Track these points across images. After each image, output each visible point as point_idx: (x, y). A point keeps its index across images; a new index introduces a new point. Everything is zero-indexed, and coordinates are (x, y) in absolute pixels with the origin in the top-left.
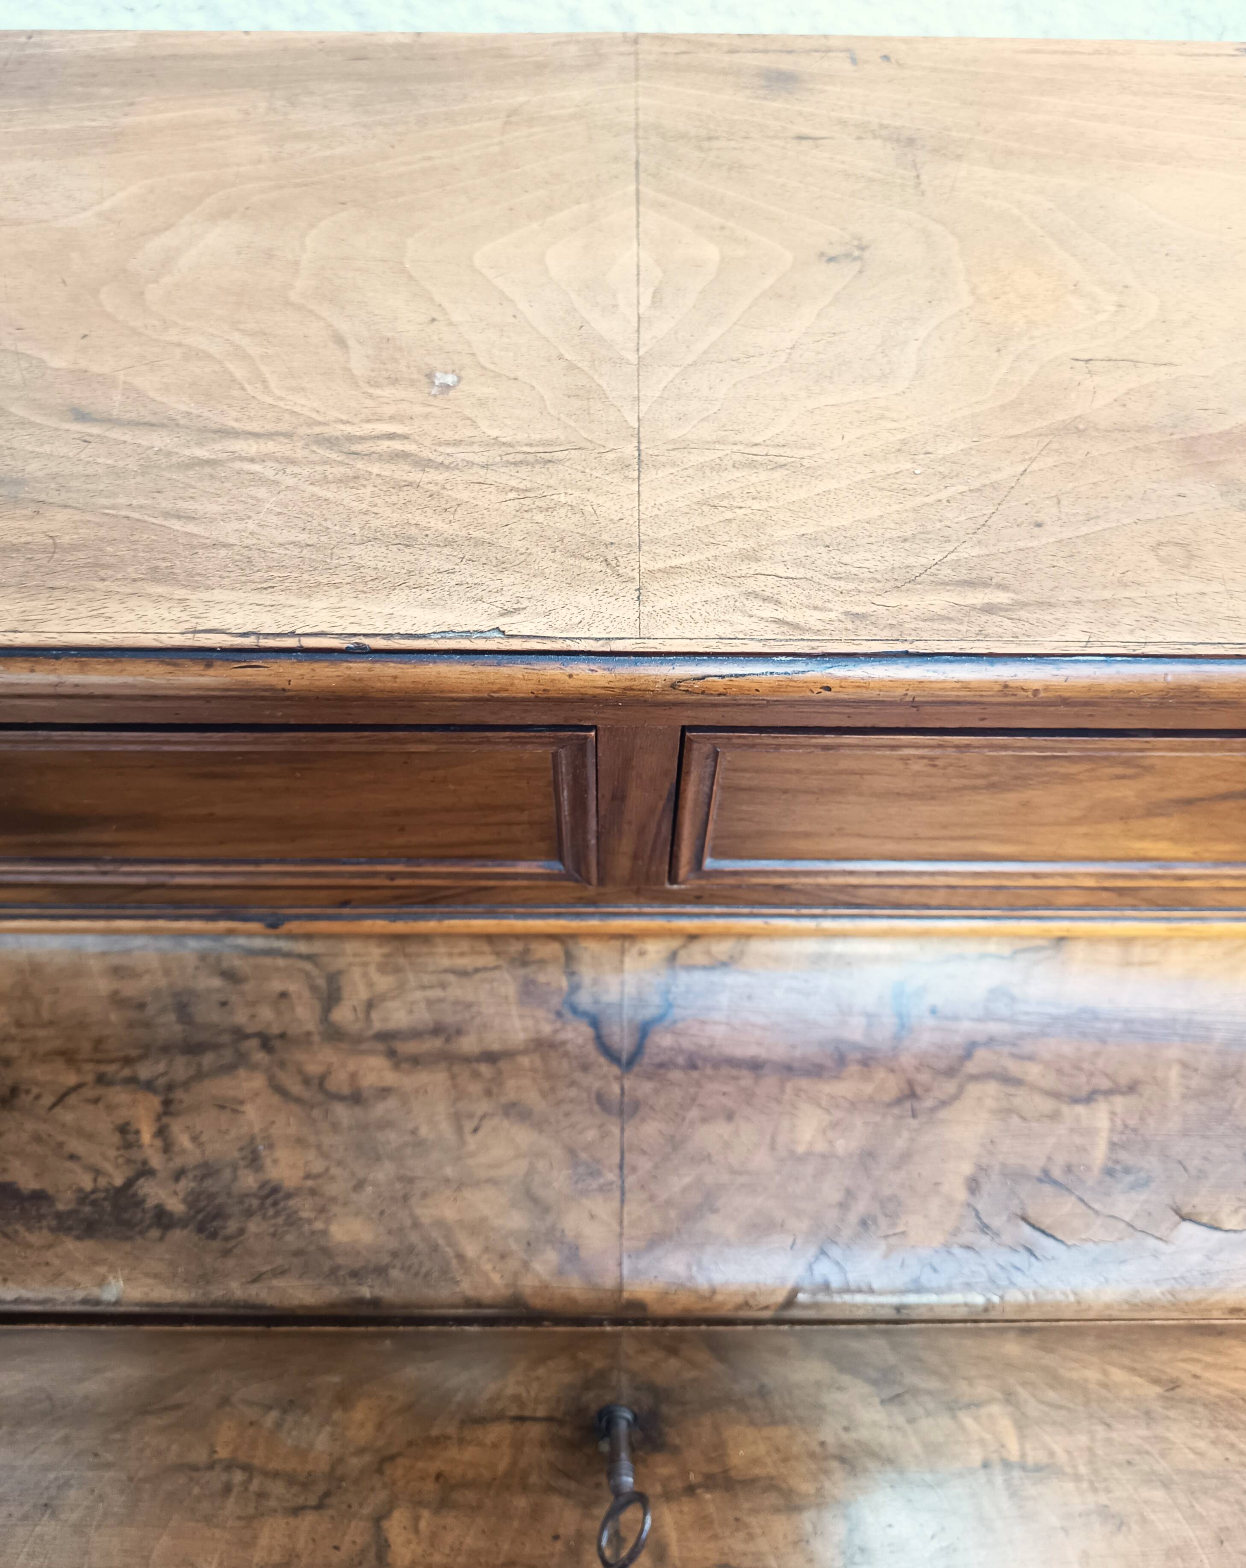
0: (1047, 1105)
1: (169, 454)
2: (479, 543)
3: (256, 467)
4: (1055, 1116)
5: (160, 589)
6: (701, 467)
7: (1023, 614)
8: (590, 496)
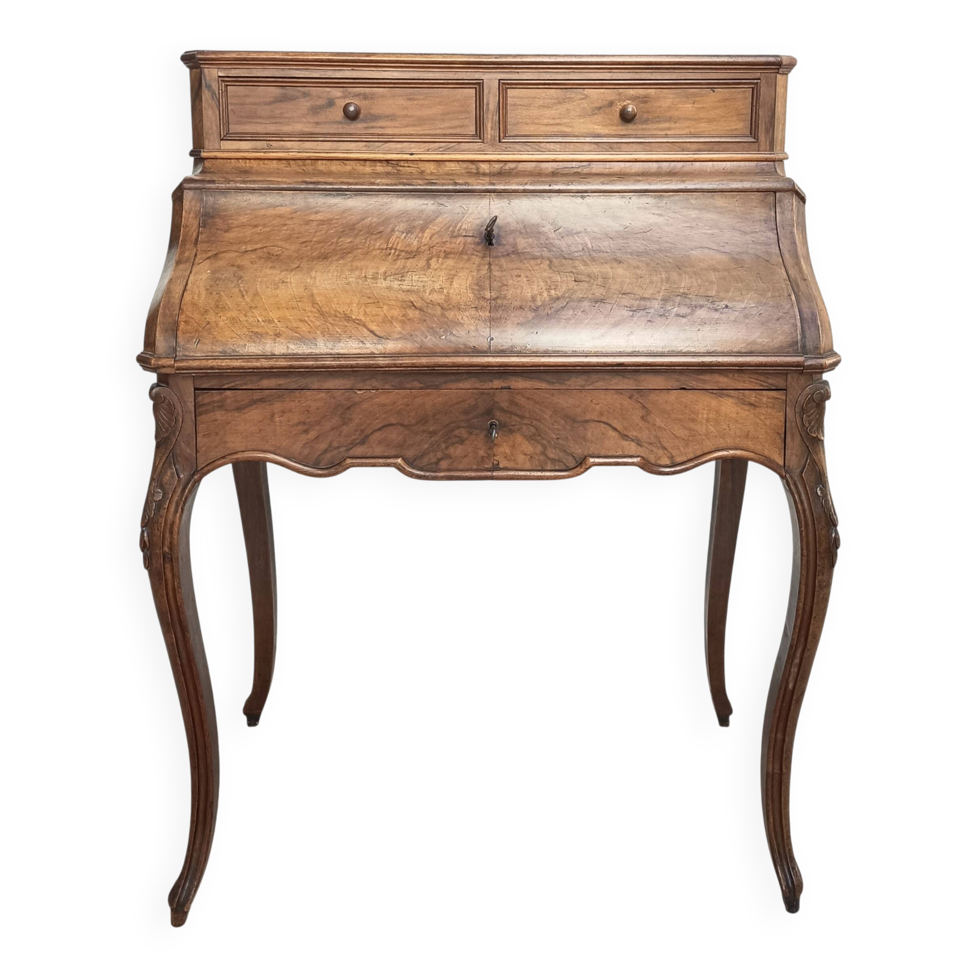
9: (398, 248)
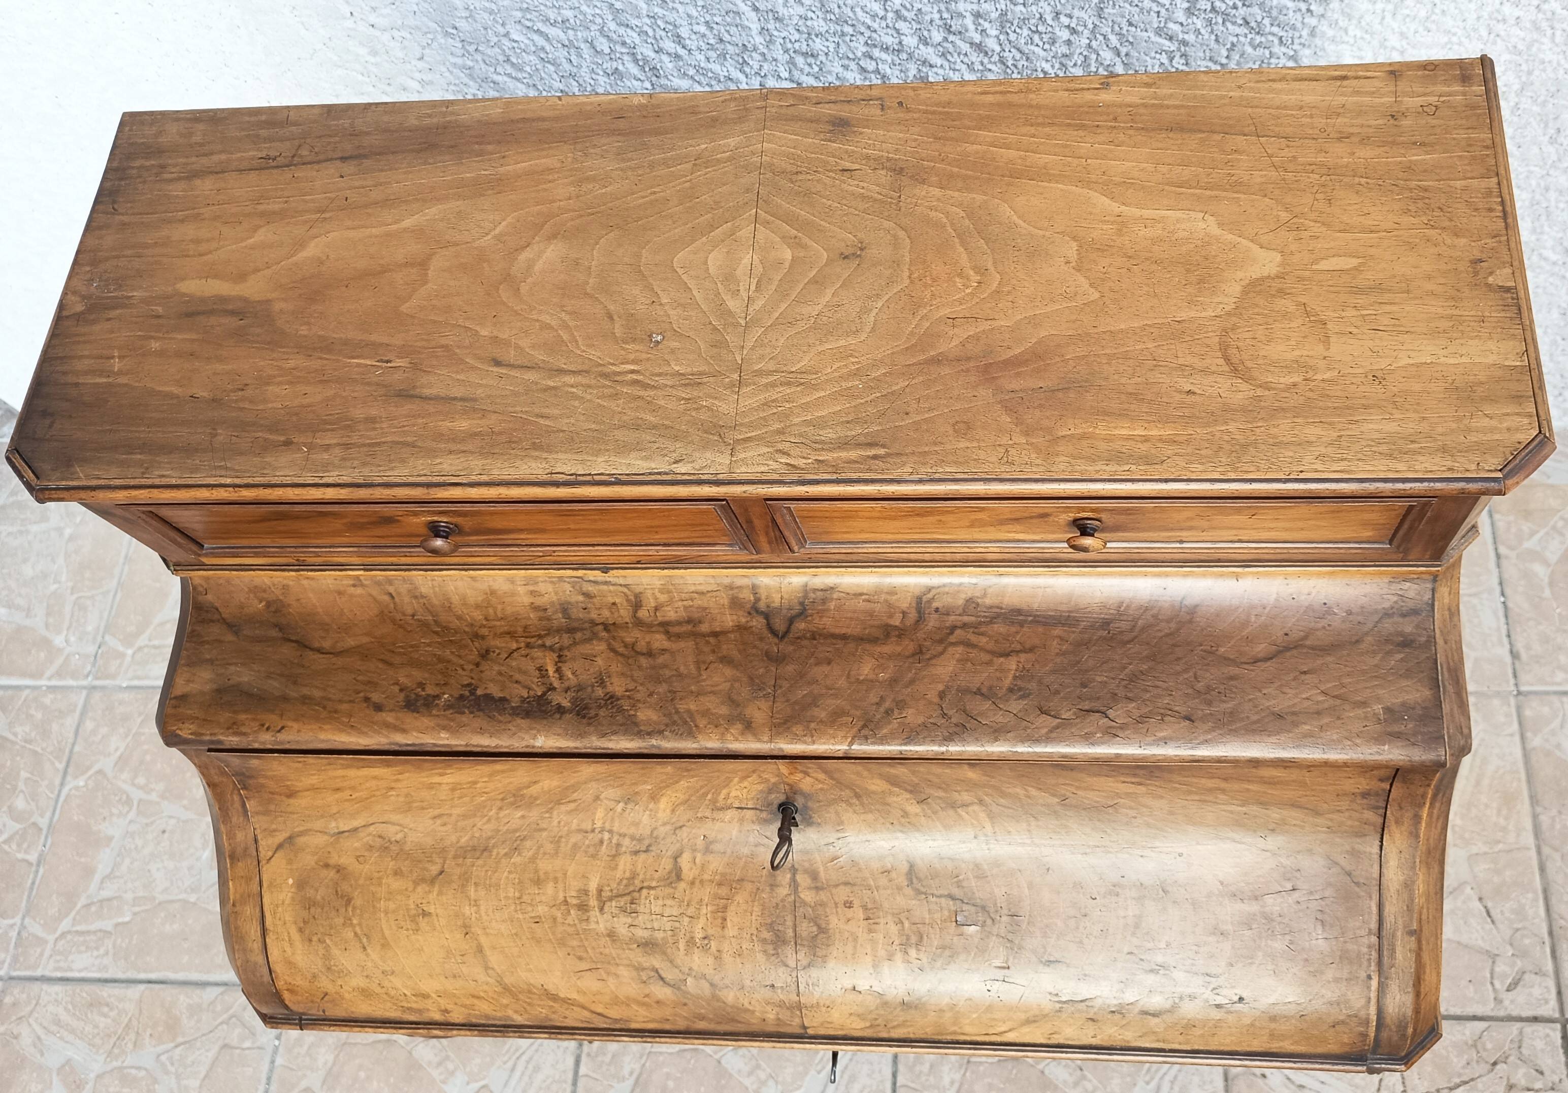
0: (986, 657)
1: (537, 383)
2: (667, 427)
3: (574, 390)
4: (989, 663)
5: (537, 454)
6: (766, 385)
7: (889, 459)
8: (716, 402)
9: (615, 829)
